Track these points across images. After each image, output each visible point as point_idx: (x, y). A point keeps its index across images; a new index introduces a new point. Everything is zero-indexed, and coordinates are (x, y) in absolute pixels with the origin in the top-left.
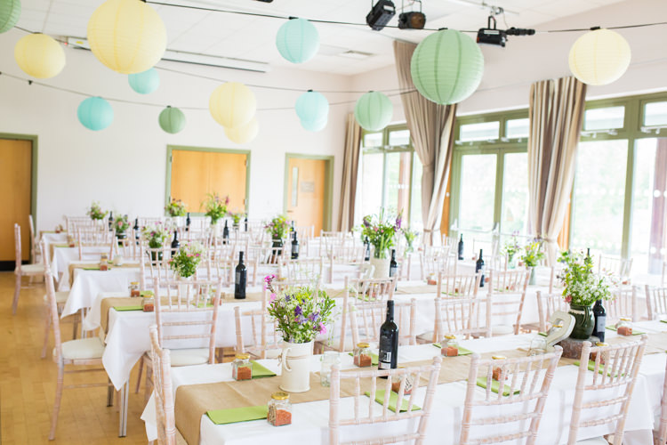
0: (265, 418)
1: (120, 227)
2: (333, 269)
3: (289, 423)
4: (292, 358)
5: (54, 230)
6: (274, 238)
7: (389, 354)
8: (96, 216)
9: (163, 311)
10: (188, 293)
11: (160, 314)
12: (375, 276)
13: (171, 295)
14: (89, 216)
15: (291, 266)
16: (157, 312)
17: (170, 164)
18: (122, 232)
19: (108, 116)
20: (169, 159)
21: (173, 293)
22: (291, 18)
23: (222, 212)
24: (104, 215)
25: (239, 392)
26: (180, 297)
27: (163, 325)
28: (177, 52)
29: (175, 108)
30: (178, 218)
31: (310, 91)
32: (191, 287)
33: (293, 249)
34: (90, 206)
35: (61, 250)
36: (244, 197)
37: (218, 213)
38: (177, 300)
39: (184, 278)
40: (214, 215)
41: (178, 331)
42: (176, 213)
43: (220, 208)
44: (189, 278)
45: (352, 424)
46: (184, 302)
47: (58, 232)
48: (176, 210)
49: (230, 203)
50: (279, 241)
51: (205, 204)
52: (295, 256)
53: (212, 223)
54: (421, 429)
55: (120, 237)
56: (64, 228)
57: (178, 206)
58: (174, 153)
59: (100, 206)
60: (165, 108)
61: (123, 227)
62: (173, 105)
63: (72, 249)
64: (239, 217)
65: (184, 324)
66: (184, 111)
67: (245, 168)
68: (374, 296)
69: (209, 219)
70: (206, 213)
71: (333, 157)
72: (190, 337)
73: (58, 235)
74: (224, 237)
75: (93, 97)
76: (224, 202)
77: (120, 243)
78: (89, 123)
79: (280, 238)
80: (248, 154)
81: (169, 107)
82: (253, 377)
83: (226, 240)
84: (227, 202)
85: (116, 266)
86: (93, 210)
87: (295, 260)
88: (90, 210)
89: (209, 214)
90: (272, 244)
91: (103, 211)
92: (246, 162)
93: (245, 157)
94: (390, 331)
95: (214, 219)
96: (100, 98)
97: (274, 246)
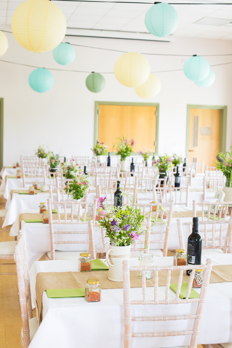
0: (84, 297)
1: (53, 163)
2: (205, 196)
3: (99, 300)
4: (115, 257)
5: (12, 166)
6: (161, 171)
7: (194, 258)
8: (41, 155)
9: (54, 223)
10: (79, 211)
11: (52, 225)
12: (224, 201)
13: (66, 213)
14: (37, 156)
15: (173, 193)
16: (50, 224)
17: (97, 115)
18: (54, 167)
19: (49, 82)
20: (97, 112)
21: (68, 211)
22: (155, 3)
23: (129, 152)
24: (47, 155)
25: (77, 279)
26: (73, 214)
27: (55, 233)
28: (101, 30)
29: (98, 73)
30: (101, 156)
31: (195, 55)
32: (81, 207)
33: (176, 180)
34: (37, 148)
35: (11, 180)
36: (154, 140)
37: (126, 152)
38: (70, 216)
39: (75, 200)
40: (123, 154)
41: (66, 238)
42: (99, 153)
43: (127, 149)
44: (79, 200)
45: (140, 304)
46: (75, 217)
47: (14, 167)
48: (99, 150)
49: (134, 145)
50: (164, 173)
51: (116, 146)
52: (177, 185)
53: (121, 160)
54: (198, 312)
55: (52, 171)
56: (20, 165)
57: (101, 148)
58: (100, 106)
59: (44, 148)
60: (91, 73)
61: (55, 164)
62: (96, 72)
63: (19, 179)
64: (148, 155)
65: (69, 233)
66: (103, 75)
67: (155, 117)
68: (223, 216)
69: (120, 156)
70: (117, 152)
71: (226, 107)
72: (74, 243)
73: (14, 169)
74: (131, 171)
75: (39, 68)
76: (130, 144)
77: (52, 175)
78: (36, 87)
79: (165, 172)
80: (157, 107)
81: (93, 72)
82: (92, 270)
83: (132, 173)
84: (132, 144)
85: (42, 191)
86: (39, 151)
87: (177, 188)
88: (37, 151)
89: (119, 153)
90: (159, 176)
91: (46, 151)
92: (155, 112)
93: (155, 109)
94: (195, 240)
95: (123, 157)
96: (44, 68)
97: (160, 177)
